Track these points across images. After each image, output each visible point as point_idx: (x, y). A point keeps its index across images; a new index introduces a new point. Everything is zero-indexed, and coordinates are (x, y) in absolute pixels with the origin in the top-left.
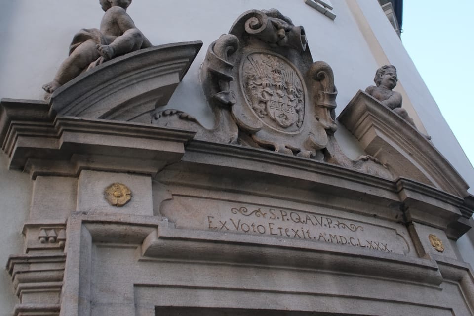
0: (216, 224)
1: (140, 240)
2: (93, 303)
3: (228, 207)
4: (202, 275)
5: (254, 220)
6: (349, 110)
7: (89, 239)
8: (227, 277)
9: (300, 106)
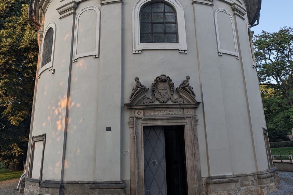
0: (151, 114)
1: (142, 118)
2: (137, 126)
3: (153, 112)
4: (148, 122)
5: (156, 113)
6: (177, 89)
7: (136, 119)
8: (152, 122)
9: (167, 91)
